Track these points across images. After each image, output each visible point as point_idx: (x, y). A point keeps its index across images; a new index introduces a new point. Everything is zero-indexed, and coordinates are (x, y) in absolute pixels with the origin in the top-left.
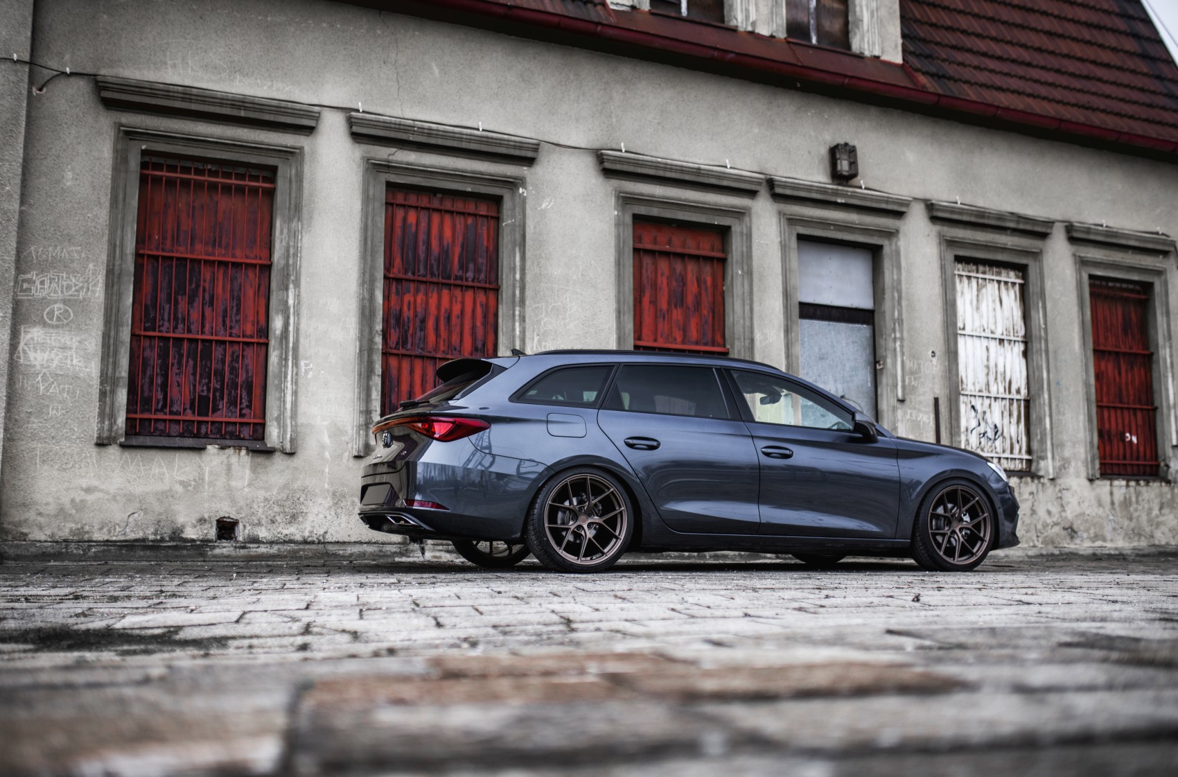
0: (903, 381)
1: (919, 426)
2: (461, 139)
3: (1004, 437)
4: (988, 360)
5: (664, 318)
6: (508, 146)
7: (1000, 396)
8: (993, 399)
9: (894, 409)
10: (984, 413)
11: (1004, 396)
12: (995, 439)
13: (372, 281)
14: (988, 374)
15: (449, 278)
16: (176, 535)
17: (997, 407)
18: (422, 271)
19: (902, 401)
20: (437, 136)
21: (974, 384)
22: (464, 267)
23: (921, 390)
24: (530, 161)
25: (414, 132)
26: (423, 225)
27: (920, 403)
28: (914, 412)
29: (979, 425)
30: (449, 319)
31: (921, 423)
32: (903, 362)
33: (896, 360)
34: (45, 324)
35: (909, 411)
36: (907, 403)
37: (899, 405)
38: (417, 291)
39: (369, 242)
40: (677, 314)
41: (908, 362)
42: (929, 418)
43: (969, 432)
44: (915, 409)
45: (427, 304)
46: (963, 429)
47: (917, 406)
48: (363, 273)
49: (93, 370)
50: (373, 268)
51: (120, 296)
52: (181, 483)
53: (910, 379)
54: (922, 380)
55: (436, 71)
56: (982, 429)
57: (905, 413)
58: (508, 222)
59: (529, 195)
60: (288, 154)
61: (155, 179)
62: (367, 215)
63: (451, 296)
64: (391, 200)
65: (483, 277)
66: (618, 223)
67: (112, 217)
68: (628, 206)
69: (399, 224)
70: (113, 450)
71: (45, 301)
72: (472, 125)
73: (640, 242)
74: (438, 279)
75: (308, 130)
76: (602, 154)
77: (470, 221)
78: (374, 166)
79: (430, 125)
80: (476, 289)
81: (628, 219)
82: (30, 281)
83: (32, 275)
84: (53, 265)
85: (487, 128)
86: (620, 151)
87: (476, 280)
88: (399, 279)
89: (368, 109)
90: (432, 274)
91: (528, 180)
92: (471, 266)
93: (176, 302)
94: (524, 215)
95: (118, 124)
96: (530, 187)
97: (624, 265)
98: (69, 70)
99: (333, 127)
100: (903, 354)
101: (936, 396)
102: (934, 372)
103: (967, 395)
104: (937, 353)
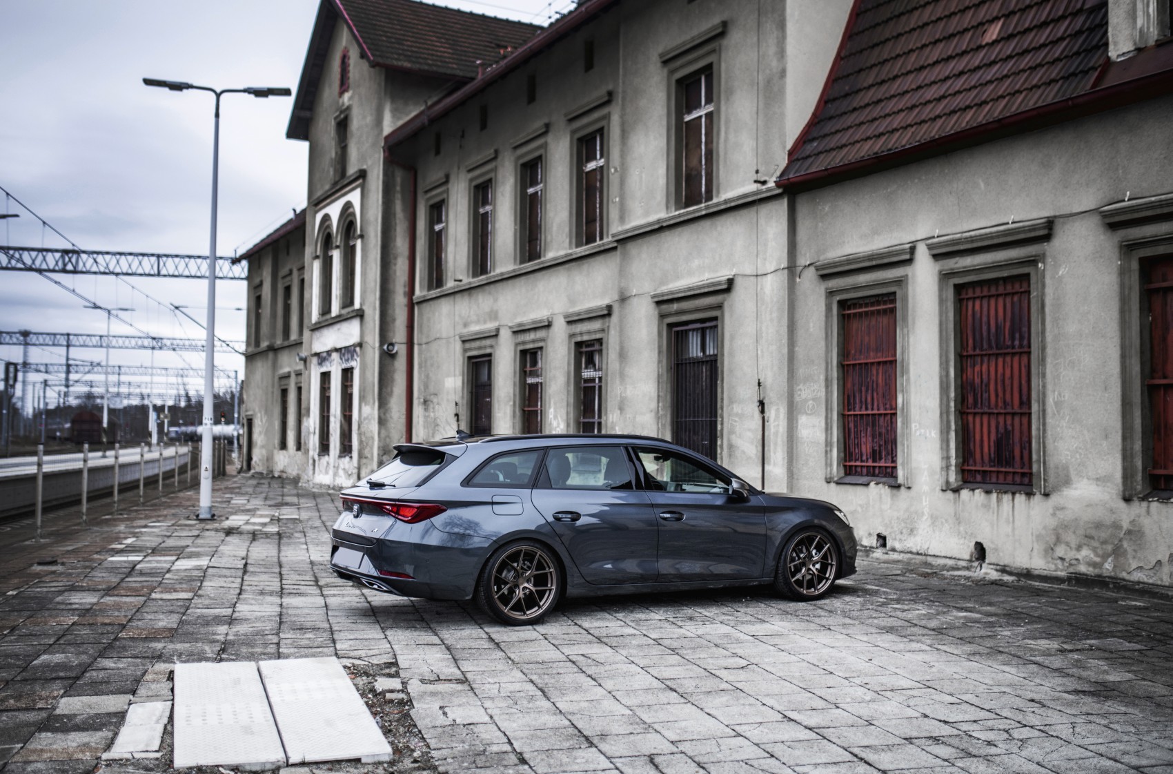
2: (992, 238)
6: (1025, 231)
13: (947, 362)
15: (1001, 349)
18: (985, 346)
20: (977, 241)
22: (1013, 338)
24: (1047, 238)
25: (962, 243)
26: (985, 309)
30: (1003, 381)
34: (807, 414)
38: (982, 363)
39: (945, 332)
45: (989, 370)
48: (941, 356)
49: (821, 437)
50: (947, 352)
51: (832, 392)
52: (860, 505)
55: (982, 185)
58: (1034, 294)
59: (1048, 267)
60: (901, 282)
61: (849, 315)
62: (942, 313)
63: (1004, 362)
64: (964, 296)
65: (1025, 342)
66: (1122, 272)
67: (827, 346)
68: (1134, 252)
69: (970, 312)
70: (833, 485)
71: (806, 401)
72: (1005, 221)
73: (1164, 281)
74: (995, 351)
75: (910, 261)
76: (1101, 212)
77: (1016, 298)
78: (944, 276)
79: (973, 233)
80: (1021, 353)
81: (1135, 265)
82: (800, 390)
83: (801, 386)
84: (808, 379)
85: (1016, 220)
86: (1124, 201)
87: (1021, 346)
88: (971, 356)
89: (941, 234)
90: (990, 347)
91: (1048, 254)
92: (1017, 336)
93: (861, 391)
94: (1044, 286)
95: (826, 289)
96: (1049, 260)
97: (1130, 311)
98: (808, 263)
99: (922, 253)
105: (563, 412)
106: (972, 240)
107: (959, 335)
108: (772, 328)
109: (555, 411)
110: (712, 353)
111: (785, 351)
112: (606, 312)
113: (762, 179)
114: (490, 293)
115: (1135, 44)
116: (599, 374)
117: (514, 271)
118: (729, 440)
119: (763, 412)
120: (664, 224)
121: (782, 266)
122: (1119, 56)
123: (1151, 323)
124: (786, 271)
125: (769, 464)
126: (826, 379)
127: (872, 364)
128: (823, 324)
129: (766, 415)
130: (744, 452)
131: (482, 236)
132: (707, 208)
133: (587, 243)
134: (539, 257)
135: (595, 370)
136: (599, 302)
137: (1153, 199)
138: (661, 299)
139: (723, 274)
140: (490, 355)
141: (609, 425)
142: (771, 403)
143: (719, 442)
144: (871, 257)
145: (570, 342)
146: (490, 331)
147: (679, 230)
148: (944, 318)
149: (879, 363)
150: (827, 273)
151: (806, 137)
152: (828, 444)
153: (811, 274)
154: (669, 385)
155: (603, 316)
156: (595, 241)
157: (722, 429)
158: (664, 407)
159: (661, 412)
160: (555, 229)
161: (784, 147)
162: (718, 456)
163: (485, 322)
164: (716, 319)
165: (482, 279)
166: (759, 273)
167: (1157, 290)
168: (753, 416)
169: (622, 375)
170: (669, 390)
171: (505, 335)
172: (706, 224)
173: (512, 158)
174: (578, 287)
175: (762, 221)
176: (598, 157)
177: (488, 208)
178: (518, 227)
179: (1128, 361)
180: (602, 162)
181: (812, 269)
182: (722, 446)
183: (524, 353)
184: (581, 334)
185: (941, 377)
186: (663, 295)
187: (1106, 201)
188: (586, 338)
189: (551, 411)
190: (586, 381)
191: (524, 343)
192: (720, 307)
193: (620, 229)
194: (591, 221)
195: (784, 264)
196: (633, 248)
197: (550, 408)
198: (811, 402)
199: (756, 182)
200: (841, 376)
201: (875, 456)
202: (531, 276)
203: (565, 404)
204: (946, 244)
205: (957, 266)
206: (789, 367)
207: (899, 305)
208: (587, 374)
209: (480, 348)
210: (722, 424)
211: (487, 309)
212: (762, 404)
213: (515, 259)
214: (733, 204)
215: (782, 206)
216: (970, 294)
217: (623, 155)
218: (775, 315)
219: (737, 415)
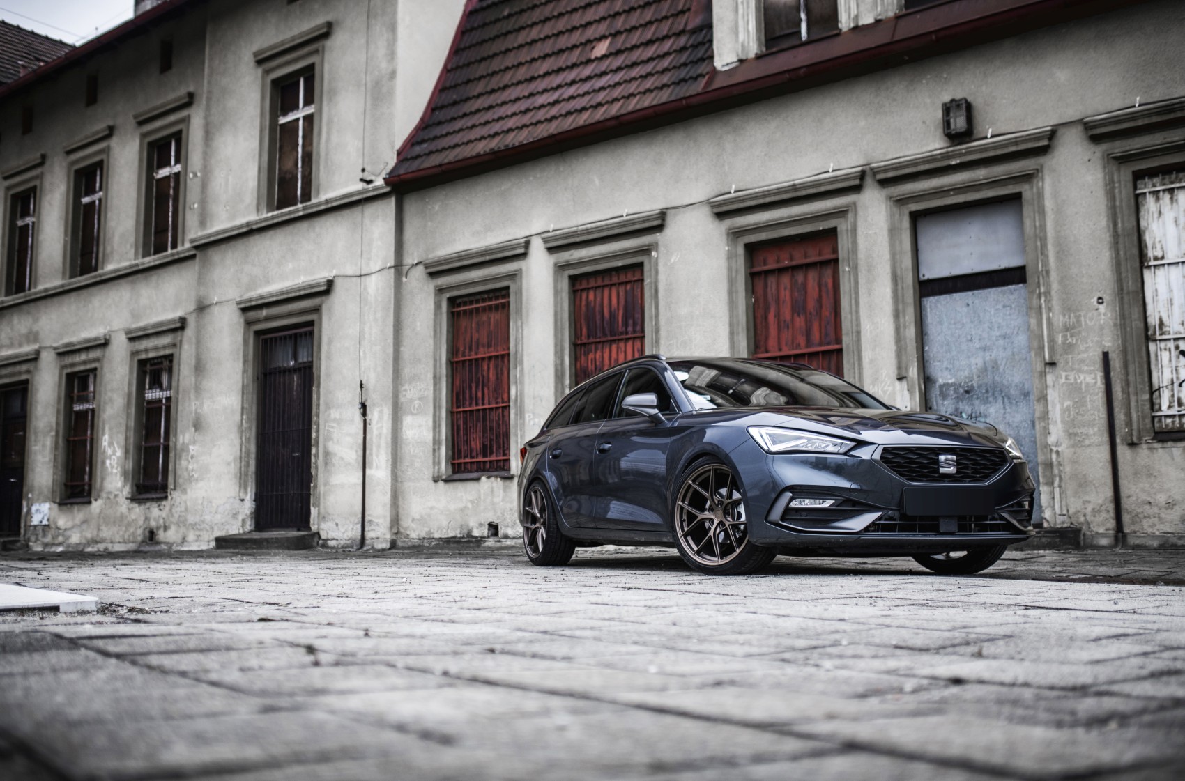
0: (1050, 341)
1: (1080, 389)
2: (607, 229)
5: (788, 327)
6: (639, 223)
9: (1041, 374)
13: (562, 350)
15: (615, 335)
16: (469, 535)
18: (599, 334)
19: (1052, 364)
20: (592, 232)
22: (626, 324)
23: (1082, 347)
24: (660, 228)
26: (599, 299)
27: (1081, 361)
28: (1072, 374)
31: (1083, 386)
32: (1049, 319)
33: (1041, 319)
34: (412, 414)
35: (1064, 374)
36: (1061, 364)
37: (1047, 368)
38: (596, 350)
39: (559, 323)
40: (800, 322)
41: (1061, 319)
42: (1095, 378)
44: (1073, 370)
45: (603, 357)
46: (1163, 385)
47: (1076, 366)
48: (556, 345)
49: (428, 436)
50: (562, 341)
51: (440, 390)
52: (471, 501)
53: (1065, 337)
54: (1084, 334)
55: (597, 182)
57: (1058, 377)
58: (647, 281)
59: (661, 255)
60: (513, 276)
61: (459, 313)
62: (557, 304)
63: (618, 348)
64: (578, 287)
65: (638, 328)
66: (730, 257)
67: (435, 344)
68: (739, 239)
69: (584, 303)
70: (441, 484)
71: (412, 401)
72: (620, 214)
73: (765, 264)
74: (609, 338)
75: (524, 255)
76: (710, 203)
77: (629, 287)
78: (560, 268)
79: (589, 226)
80: (634, 338)
81: (741, 250)
82: (406, 390)
83: (406, 387)
84: (414, 378)
85: (630, 212)
86: (730, 193)
87: (634, 331)
88: (584, 344)
89: (556, 228)
90: (605, 335)
91: (660, 243)
92: (631, 322)
93: (470, 388)
94: (657, 272)
95: (436, 287)
96: (661, 249)
97: (737, 292)
98: (416, 262)
99: (537, 248)
100: (1050, 309)
101: (1106, 350)
102: (1102, 322)
103: (1169, 339)
104: (1106, 298)
105: (121, 438)
106: (588, 232)
107: (573, 325)
108: (377, 327)
109: (111, 437)
110: (305, 360)
111: (391, 350)
112: (178, 325)
113: (368, 179)
114: (29, 313)
115: (738, 56)
116: (167, 394)
117: (63, 286)
118: (325, 447)
119: (364, 414)
120: (254, 227)
121: (389, 265)
122: (723, 66)
123: (754, 304)
124: (393, 270)
125: (370, 468)
126: (435, 377)
127: (483, 359)
128: (431, 323)
129: (368, 418)
130: (342, 459)
131: (19, 251)
132: (304, 208)
133: (155, 253)
134: (96, 270)
135: (162, 389)
136: (170, 315)
137: (757, 190)
138: (248, 305)
139: (321, 276)
140: (26, 382)
141: (179, 446)
142: (374, 405)
143: (313, 451)
144: (484, 252)
145: (131, 360)
146: (27, 354)
147: (271, 233)
148: (559, 309)
149: (490, 358)
150: (436, 271)
151: (414, 140)
152: (436, 442)
153: (419, 272)
154: (255, 397)
155: (174, 330)
156: (166, 250)
157: (317, 437)
158: (249, 420)
159: (245, 425)
160: (116, 239)
161: (393, 147)
162: (313, 465)
163: (20, 345)
164: (311, 323)
165: (19, 298)
166: (363, 273)
167: (759, 273)
168: (352, 421)
169: (198, 389)
170: (255, 401)
171: (48, 358)
172: (304, 225)
173: (64, 164)
174: (144, 301)
175: (367, 221)
176: (173, 162)
177: (29, 220)
178: (69, 239)
179: (735, 337)
180: (177, 168)
181: (421, 267)
182: (317, 456)
183: (70, 377)
184: (147, 350)
185: (556, 365)
186: (251, 300)
187: (714, 194)
188: (152, 355)
189: (106, 437)
190: (149, 402)
191: (72, 365)
192: (317, 310)
193: (200, 234)
194: (161, 230)
195: (391, 262)
196: (215, 255)
197: (103, 434)
198: (417, 402)
199: (362, 180)
200: (450, 373)
201: (485, 451)
202: (84, 292)
203: (123, 428)
204: (562, 237)
205: (573, 257)
206: (394, 367)
207: (512, 299)
208: (151, 395)
209: (13, 375)
210: (318, 431)
211: (24, 330)
212: (364, 406)
213: (64, 273)
214: (335, 204)
215: (390, 205)
216: (584, 285)
217: (206, 156)
218: (379, 315)
219: (335, 420)
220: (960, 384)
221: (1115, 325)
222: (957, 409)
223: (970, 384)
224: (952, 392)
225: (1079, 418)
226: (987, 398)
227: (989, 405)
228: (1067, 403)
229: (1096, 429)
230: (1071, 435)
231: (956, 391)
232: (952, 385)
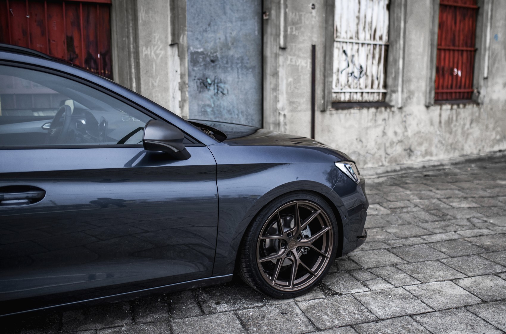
0: (285, 31)
1: (298, 69)
3: (367, 76)
4: (359, 12)
7: (367, 42)
8: (360, 45)
9: (276, 56)
10: (353, 56)
11: (369, 42)
12: (360, 77)
14: (358, 24)
17: (363, 51)
19: (284, 49)
21: (346, 32)
23: (301, 39)
27: (300, 49)
28: (294, 58)
29: (348, 66)
31: (300, 68)
32: (285, 14)
33: (280, 12)
35: (289, 57)
36: (288, 50)
37: (281, 52)
41: (291, 14)
42: (306, 63)
43: (340, 72)
44: (294, 55)
46: (335, 70)
47: (297, 53)
53: (291, 29)
54: (303, 29)
56: (350, 70)
57: (286, 59)
100: (286, 6)
101: (314, 44)
102: (313, 23)
103: (340, 42)
104: (317, 6)
220: (207, 54)
221: (320, 27)
222: (204, 75)
223: (215, 55)
224: (201, 60)
225: (296, 91)
226: (227, 68)
227: (227, 74)
228: (290, 79)
229: (304, 100)
230: (291, 103)
231: (204, 59)
232: (202, 53)
